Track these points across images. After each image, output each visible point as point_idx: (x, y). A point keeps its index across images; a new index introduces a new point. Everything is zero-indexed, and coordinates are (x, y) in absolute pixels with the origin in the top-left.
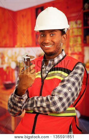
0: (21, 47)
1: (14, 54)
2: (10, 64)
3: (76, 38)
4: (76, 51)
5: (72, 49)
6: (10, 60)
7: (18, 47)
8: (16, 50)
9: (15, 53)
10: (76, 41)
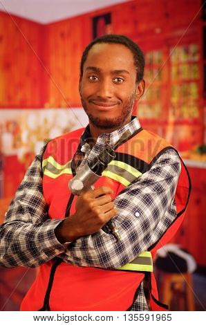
0: (59, 107)
1: (41, 123)
2: (33, 146)
3: (185, 86)
4: (186, 116)
5: (177, 112)
6: (34, 138)
7: (51, 107)
8: (48, 114)
9: (46, 121)
10: (186, 94)
